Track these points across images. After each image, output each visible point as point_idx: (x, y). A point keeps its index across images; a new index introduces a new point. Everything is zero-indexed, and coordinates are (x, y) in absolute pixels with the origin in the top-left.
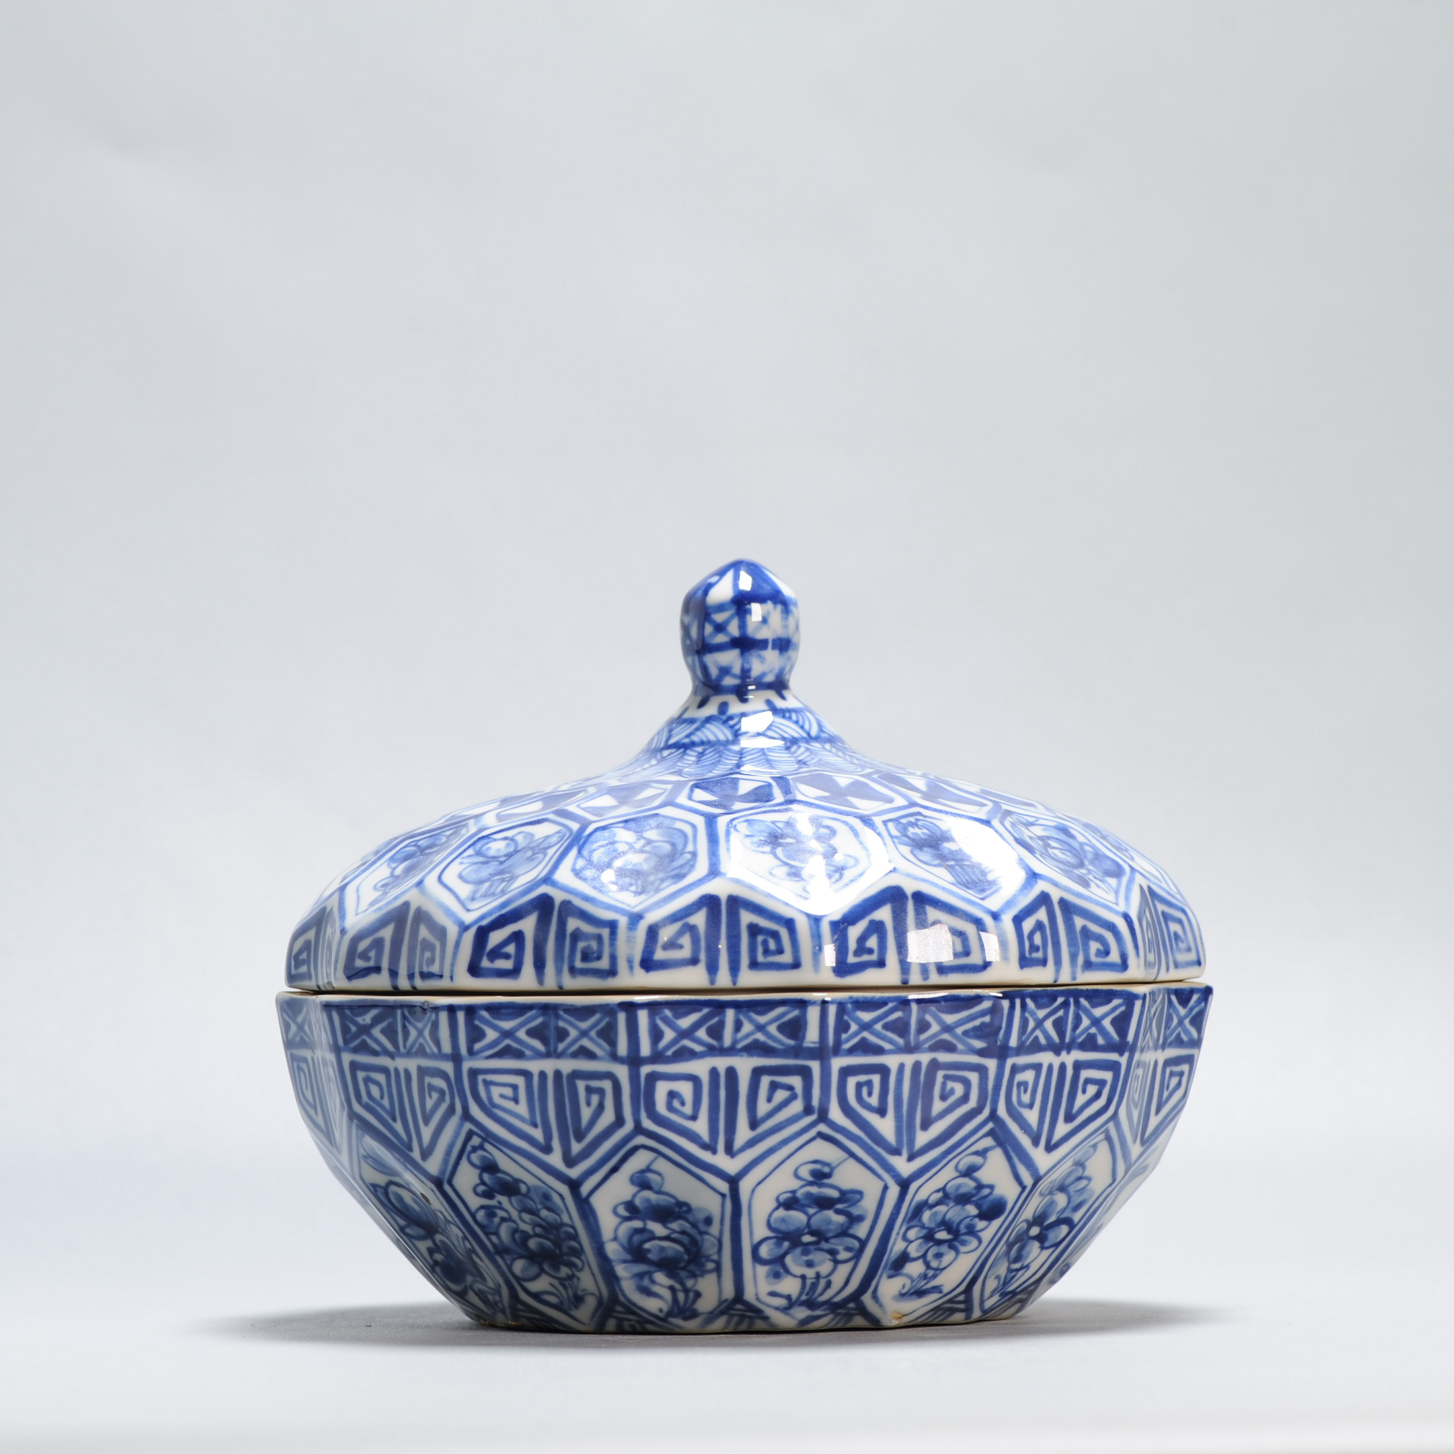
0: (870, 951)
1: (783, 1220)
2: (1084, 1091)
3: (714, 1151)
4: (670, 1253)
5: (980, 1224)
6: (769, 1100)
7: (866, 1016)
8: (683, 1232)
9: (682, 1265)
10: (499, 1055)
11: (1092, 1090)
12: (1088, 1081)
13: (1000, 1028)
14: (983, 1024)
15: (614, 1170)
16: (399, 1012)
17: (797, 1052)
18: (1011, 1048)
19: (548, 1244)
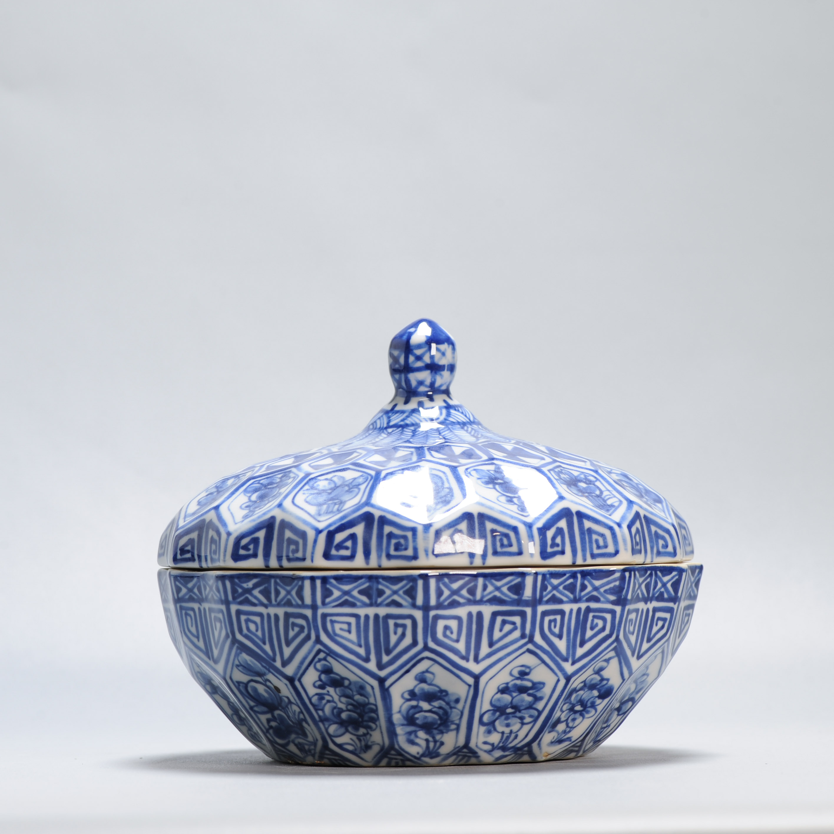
1: (499, 700)
2: (657, 625)
3: (468, 660)
4: (430, 720)
5: (598, 701)
6: (501, 630)
7: (555, 582)
8: (440, 708)
9: (436, 726)
10: (341, 605)
11: (660, 623)
12: (659, 619)
13: (624, 588)
14: (615, 586)
15: (407, 671)
16: (273, 581)
17: (519, 602)
19: (354, 715)
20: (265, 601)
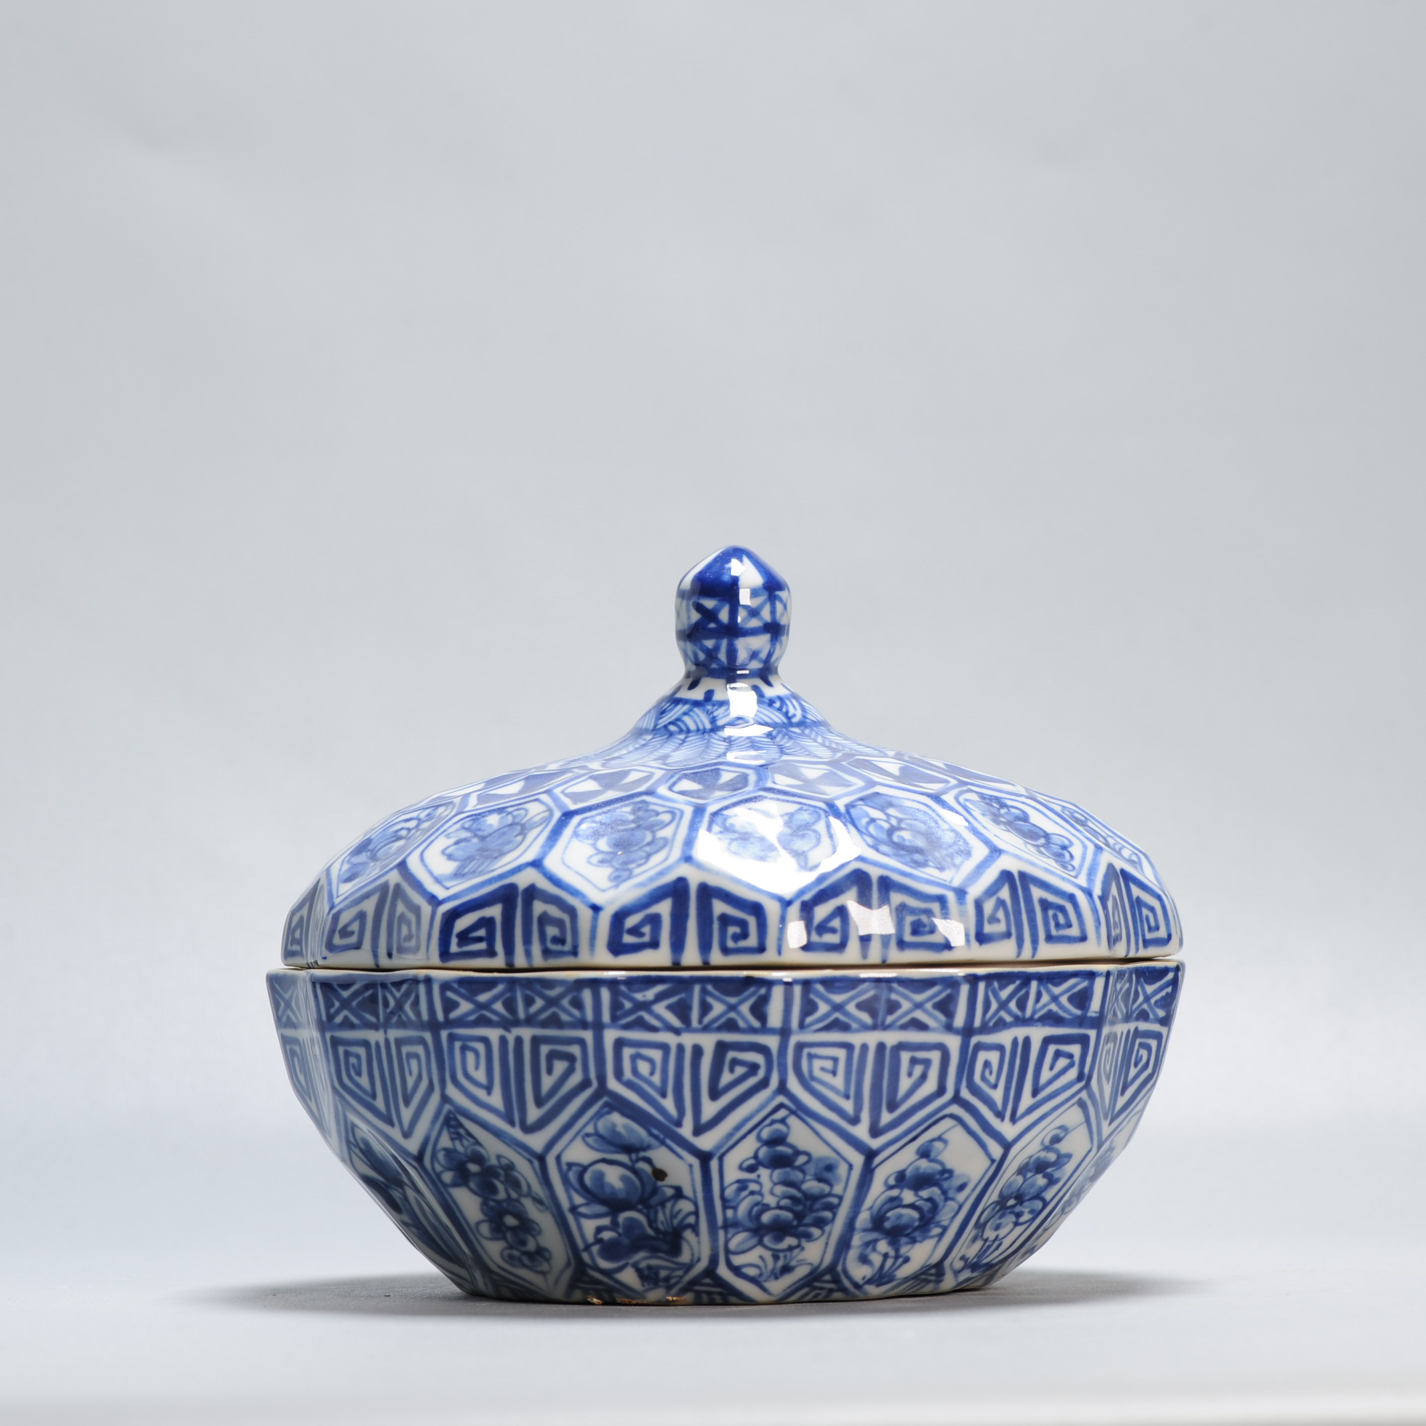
1: (1010, 1185)
3: (1003, 1119)
4: (904, 1221)
6: (1052, 1068)
8: (929, 1199)
9: (907, 1232)
10: (827, 1028)
16: (697, 989)
17: (1081, 1021)
19: (788, 1215)
20: (675, 1021)
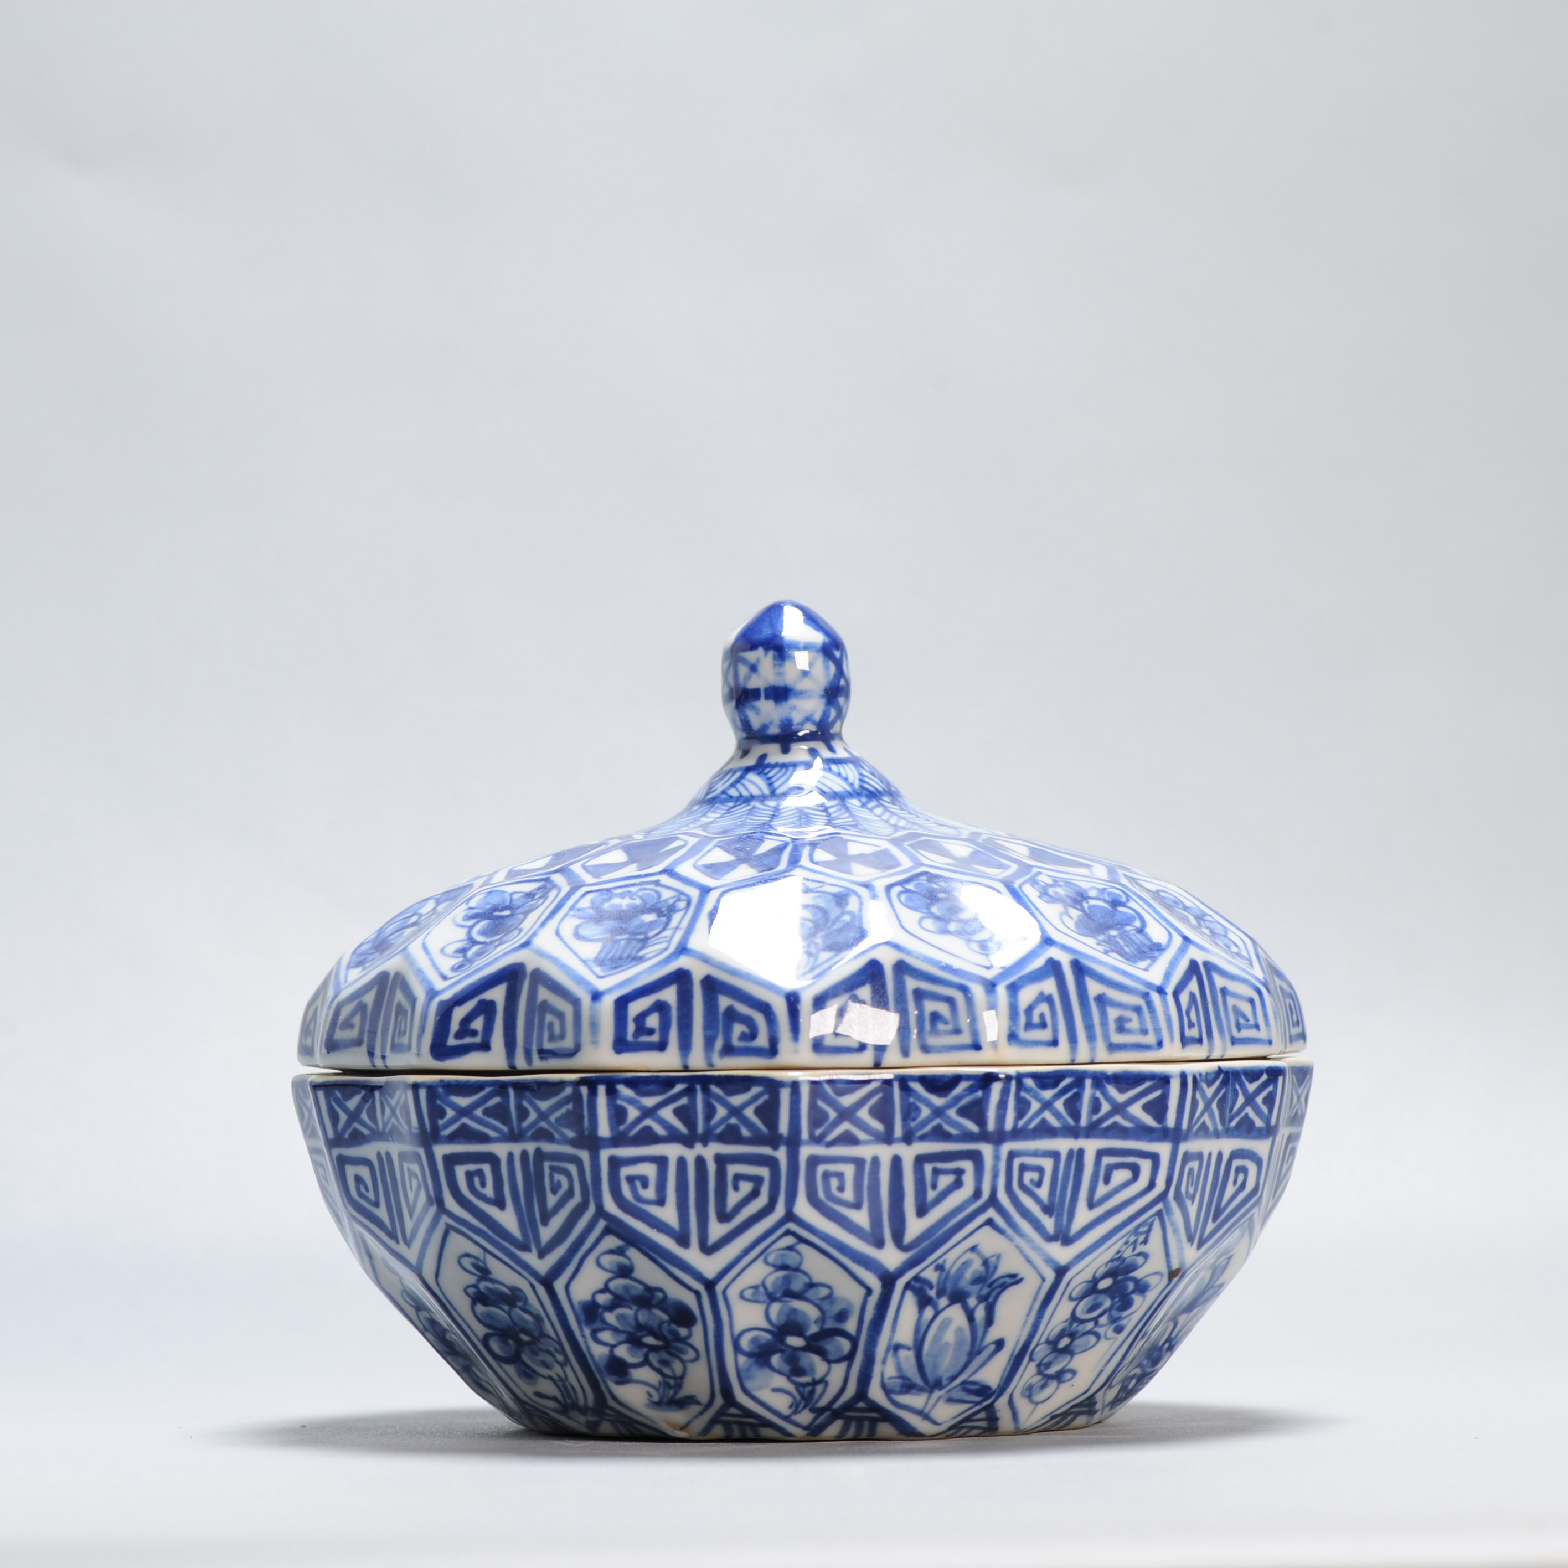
0: (474, 1033)
18: (602, 1139)
